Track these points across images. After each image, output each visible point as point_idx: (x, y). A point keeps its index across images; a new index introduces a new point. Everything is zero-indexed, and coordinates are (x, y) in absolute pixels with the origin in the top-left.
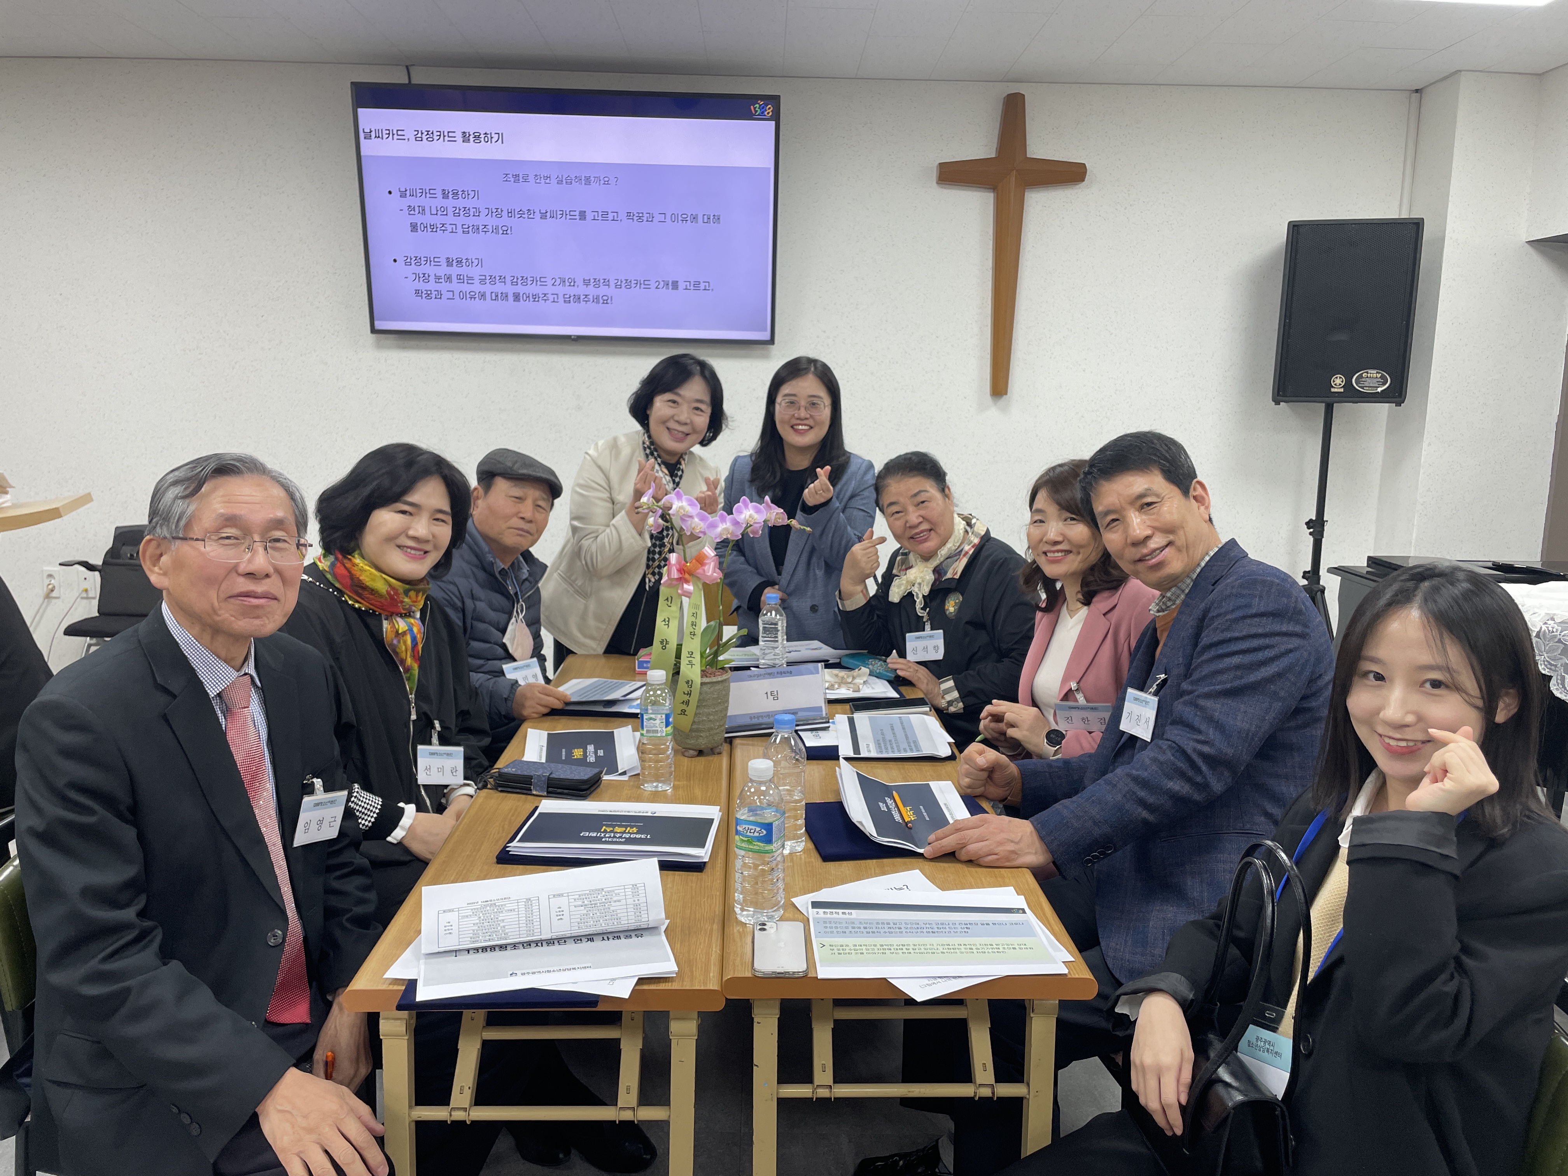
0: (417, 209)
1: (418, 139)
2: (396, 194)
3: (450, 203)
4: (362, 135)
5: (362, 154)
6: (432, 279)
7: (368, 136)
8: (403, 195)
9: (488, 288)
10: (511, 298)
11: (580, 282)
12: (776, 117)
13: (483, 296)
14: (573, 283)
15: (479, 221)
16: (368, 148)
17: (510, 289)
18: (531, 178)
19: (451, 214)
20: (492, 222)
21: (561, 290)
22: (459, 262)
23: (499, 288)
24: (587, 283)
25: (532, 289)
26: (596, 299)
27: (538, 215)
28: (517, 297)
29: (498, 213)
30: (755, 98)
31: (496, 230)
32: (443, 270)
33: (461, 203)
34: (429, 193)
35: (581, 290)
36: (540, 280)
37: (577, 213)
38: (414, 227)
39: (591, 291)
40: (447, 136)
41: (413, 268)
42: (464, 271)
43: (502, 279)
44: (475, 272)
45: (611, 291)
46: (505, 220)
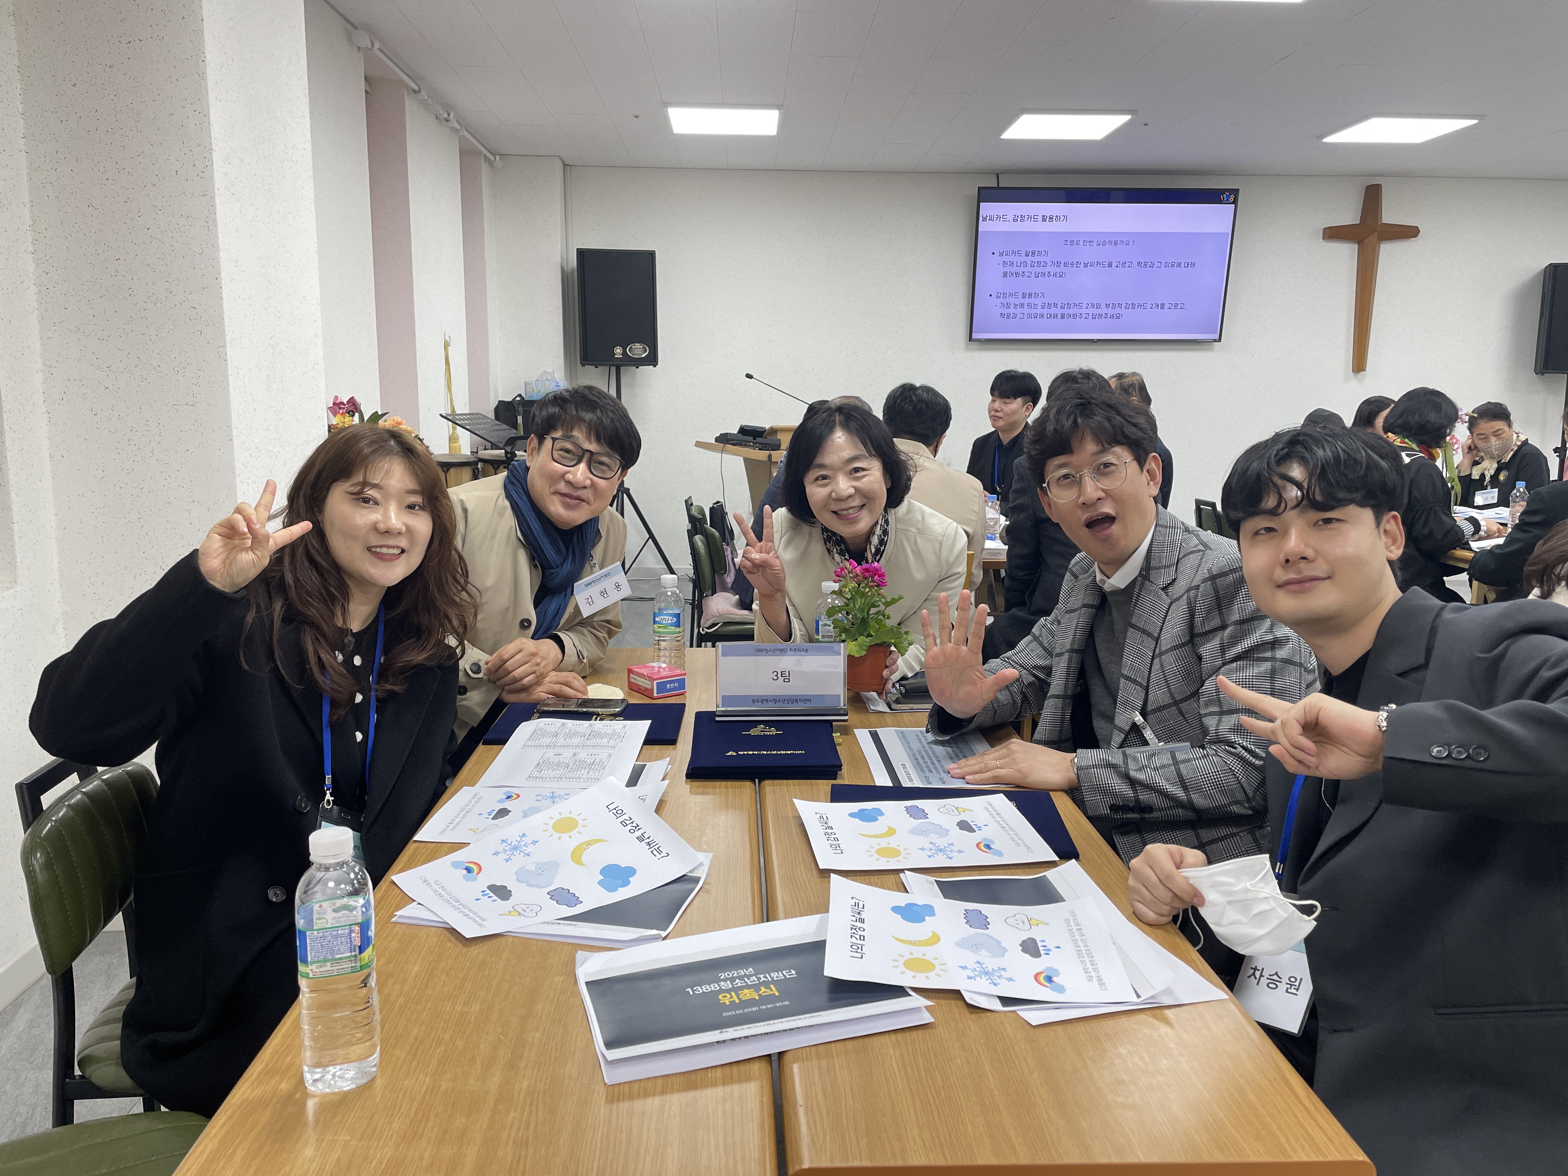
0: (1008, 263)
1: (1015, 220)
2: (997, 254)
3: (1029, 259)
4: (981, 219)
5: (980, 230)
6: (1012, 306)
7: (985, 219)
8: (1001, 254)
9: (1046, 311)
10: (1059, 316)
11: (1103, 305)
12: (1235, 202)
13: (1042, 316)
14: (1098, 306)
15: (1045, 270)
16: (983, 227)
17: (1059, 311)
18: (1081, 243)
19: (1029, 265)
20: (1053, 270)
21: (1091, 311)
22: (1030, 295)
23: (1053, 310)
24: (1107, 306)
25: (1072, 311)
26: (1112, 317)
27: (1083, 265)
28: (1063, 317)
29: (1058, 264)
30: (1223, 191)
31: (1055, 275)
32: (1020, 300)
33: (1036, 259)
34: (1018, 253)
35: (1103, 310)
36: (1080, 305)
37: (1107, 263)
38: (1005, 275)
39: (1110, 311)
40: (1034, 218)
41: (1002, 300)
42: (1033, 301)
43: (1055, 305)
44: (1039, 301)
45: (1122, 311)
46: (1062, 268)
